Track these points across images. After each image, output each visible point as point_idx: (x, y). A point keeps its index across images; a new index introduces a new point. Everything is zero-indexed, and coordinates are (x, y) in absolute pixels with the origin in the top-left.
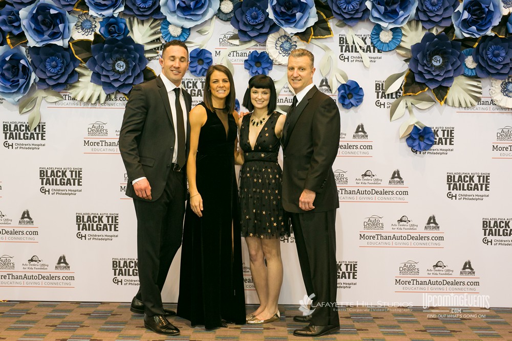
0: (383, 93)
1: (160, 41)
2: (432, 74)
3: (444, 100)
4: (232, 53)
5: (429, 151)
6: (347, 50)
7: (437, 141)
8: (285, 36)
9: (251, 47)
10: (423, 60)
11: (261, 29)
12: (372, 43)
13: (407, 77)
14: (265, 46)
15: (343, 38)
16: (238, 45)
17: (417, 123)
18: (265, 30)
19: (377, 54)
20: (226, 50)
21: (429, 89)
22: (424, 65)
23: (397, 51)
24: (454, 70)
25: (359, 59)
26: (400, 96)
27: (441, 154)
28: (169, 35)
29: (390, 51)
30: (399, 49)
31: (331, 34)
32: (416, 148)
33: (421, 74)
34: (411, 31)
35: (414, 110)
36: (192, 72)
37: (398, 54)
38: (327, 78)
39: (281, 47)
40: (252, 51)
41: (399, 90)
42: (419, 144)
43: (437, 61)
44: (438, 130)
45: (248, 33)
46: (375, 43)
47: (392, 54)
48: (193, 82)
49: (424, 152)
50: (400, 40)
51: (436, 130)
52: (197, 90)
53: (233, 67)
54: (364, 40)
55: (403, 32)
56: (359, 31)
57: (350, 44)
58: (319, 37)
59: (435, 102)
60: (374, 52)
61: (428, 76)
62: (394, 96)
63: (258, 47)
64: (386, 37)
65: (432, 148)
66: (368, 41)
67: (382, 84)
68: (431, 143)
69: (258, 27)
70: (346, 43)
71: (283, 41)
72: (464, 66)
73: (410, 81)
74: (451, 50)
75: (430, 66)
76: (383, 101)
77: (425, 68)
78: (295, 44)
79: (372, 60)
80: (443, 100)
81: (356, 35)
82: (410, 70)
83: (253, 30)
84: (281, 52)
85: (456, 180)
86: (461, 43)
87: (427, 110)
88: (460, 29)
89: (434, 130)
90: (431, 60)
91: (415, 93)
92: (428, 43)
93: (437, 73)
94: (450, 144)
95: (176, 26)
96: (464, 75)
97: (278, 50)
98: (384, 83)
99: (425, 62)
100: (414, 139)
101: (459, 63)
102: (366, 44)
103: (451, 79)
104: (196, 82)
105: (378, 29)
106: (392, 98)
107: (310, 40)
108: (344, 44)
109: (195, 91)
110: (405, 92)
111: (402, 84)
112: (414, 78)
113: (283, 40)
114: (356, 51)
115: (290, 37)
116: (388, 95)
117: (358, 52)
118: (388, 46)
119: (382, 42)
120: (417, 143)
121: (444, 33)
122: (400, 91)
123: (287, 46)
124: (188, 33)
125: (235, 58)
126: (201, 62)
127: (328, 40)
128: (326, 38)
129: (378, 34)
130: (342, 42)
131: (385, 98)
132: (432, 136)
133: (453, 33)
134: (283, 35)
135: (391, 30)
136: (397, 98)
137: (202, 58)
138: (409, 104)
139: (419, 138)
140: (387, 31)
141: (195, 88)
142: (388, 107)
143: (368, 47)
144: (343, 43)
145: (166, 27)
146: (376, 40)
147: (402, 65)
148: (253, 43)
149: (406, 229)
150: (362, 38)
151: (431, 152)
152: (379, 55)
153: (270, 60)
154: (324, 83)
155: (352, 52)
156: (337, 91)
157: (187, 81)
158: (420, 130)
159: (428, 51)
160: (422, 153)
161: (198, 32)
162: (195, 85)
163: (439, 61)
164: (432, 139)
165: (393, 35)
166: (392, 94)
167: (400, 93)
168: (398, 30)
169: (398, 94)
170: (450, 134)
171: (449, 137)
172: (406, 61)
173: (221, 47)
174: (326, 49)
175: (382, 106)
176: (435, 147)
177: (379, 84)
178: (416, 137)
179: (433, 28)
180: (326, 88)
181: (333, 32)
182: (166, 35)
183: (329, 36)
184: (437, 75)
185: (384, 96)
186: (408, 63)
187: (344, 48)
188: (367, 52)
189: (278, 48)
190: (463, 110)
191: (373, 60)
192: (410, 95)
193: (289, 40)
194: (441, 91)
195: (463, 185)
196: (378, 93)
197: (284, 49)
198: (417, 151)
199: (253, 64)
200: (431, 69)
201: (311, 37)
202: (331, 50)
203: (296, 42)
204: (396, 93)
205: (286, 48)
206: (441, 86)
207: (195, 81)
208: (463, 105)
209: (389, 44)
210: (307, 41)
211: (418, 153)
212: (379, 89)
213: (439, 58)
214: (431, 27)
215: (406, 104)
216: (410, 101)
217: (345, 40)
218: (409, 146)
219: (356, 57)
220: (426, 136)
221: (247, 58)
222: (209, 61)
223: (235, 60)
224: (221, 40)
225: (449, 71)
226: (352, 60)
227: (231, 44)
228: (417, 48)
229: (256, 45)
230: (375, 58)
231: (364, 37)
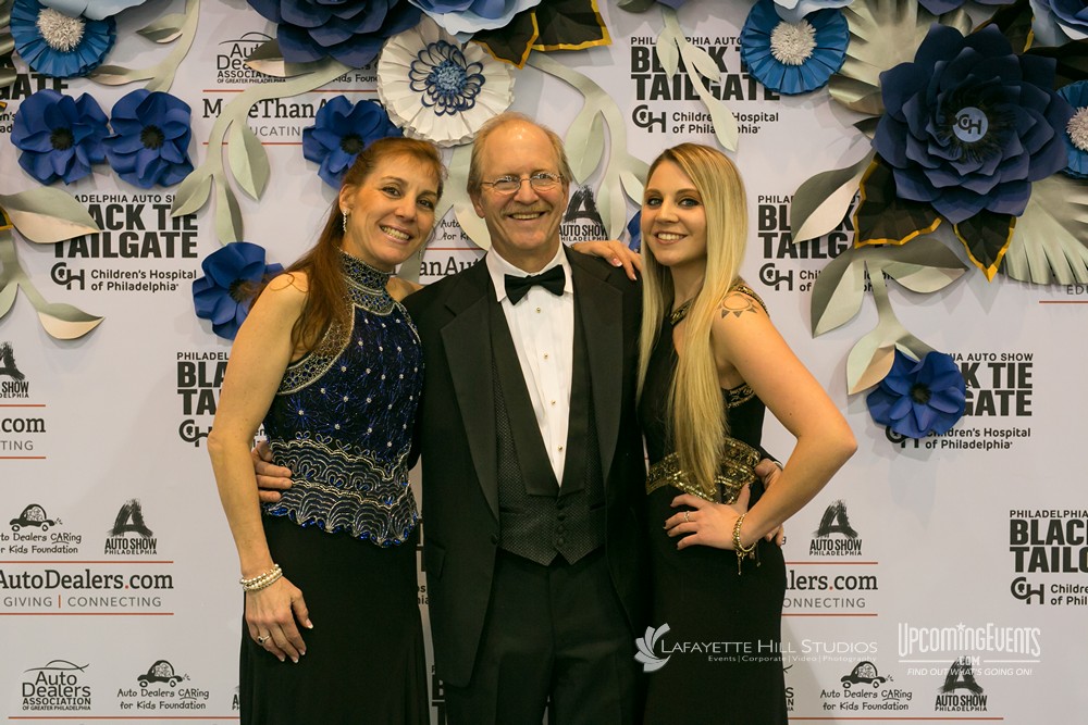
0: (787, 238)
1: (11, 64)
2: (955, 173)
3: (999, 259)
4: (261, 107)
5: (948, 438)
6: (660, 90)
7: (975, 401)
8: (443, 44)
9: (326, 84)
10: (922, 124)
11: (359, 19)
12: (744, 66)
13: (867, 183)
14: (375, 79)
15: (645, 51)
16: (282, 80)
17: (906, 340)
18: (370, 26)
19: (761, 105)
20: (240, 96)
21: (945, 221)
22: (924, 142)
23: (835, 92)
24: (1033, 157)
25: (701, 124)
26: (843, 248)
27: (988, 446)
28: (42, 45)
29: (808, 92)
30: (839, 88)
31: (600, 36)
32: (902, 428)
33: (914, 171)
34: (880, 22)
35: (895, 298)
36: (121, 172)
37: (837, 102)
38: (593, 189)
39: (429, 83)
40: (328, 97)
41: (839, 227)
42: (912, 411)
43: (971, 129)
44: (976, 366)
45: (312, 34)
46: (754, 66)
47: (816, 106)
48: (130, 207)
49: (931, 439)
50: (840, 54)
51: (971, 363)
52: (141, 234)
53: (263, 152)
54: (717, 56)
55: (852, 28)
56: (700, 24)
57: (670, 69)
58: (561, 46)
59: (967, 269)
60: (752, 96)
61: (939, 181)
62: (824, 249)
63: (353, 85)
64: (791, 44)
65: (956, 427)
66: (733, 60)
67: (783, 209)
68: (953, 410)
69: (347, 15)
70: (657, 66)
71: (437, 63)
72: (1065, 145)
73: (878, 198)
74: (1019, 88)
75: (945, 143)
76: (785, 265)
77: (931, 151)
78: (478, 71)
79: (746, 124)
80: (994, 259)
81: (688, 39)
82: (878, 157)
83: (331, 24)
84: (429, 100)
85: (1043, 535)
86: (1053, 61)
87: (939, 295)
88: (1052, 13)
89: (965, 365)
90: (950, 121)
91: (899, 240)
92: (938, 64)
93: (973, 167)
94: (1020, 412)
95: (65, 12)
96: (1067, 175)
97: (420, 95)
98: (789, 206)
99: (929, 128)
100: (895, 398)
101: (1048, 132)
102: (723, 69)
103: (1020, 189)
104: (140, 208)
105: (764, 17)
106: (816, 255)
107: (525, 56)
108: (650, 72)
109: (135, 237)
110: (862, 236)
111: (851, 208)
112: (890, 186)
113: (438, 60)
114: (691, 96)
115: (460, 48)
116: (804, 244)
117: (698, 98)
118: (801, 76)
119: (779, 63)
120: (903, 409)
121: (994, 26)
122: (844, 231)
123: (449, 79)
124: (107, 39)
125: (273, 122)
126: (153, 137)
127: (593, 57)
128: (585, 51)
129: (766, 36)
130: (641, 64)
131: (794, 256)
132: (956, 385)
133: (1027, 27)
134: (436, 38)
135: (811, 18)
136: (833, 254)
137: (157, 122)
138: (877, 277)
139: (911, 395)
140: (794, 22)
141: (135, 230)
142: (802, 288)
143: (733, 79)
144: (646, 68)
145: (28, 17)
146: (759, 55)
147: (849, 141)
148: (335, 72)
149: (871, 707)
150: (712, 50)
151: (953, 439)
152: (769, 107)
153: (391, 130)
154: (582, 208)
155: (677, 97)
156: (628, 235)
157: (108, 203)
158: (913, 364)
159: (939, 91)
160: (922, 445)
161: (141, 33)
162: (134, 216)
163: (979, 126)
164: (958, 394)
165: (816, 39)
166: (816, 242)
167: (844, 238)
168: (834, 20)
169: (838, 241)
170: (1017, 376)
171: (1016, 388)
172: (863, 126)
173: (225, 86)
174: (587, 87)
175: (784, 284)
176: (967, 422)
177: (772, 209)
178: (900, 388)
179: (954, 13)
180: (589, 222)
181: (610, 29)
182: (30, 46)
183: (595, 43)
184: (973, 176)
185: (788, 248)
186: (872, 137)
187: (649, 84)
188: (727, 97)
189: (421, 86)
190: (1061, 295)
191: (748, 125)
192: (877, 246)
193: (458, 60)
194: (985, 230)
195: (1067, 552)
196: (768, 239)
197: (440, 89)
198: (904, 437)
199: (332, 142)
200: (951, 154)
201: (530, 46)
202: (602, 92)
203: (480, 65)
204: (832, 237)
205: (447, 87)
206: (984, 212)
207: (135, 205)
208: (1064, 277)
209: (804, 70)
210: (517, 61)
211: (910, 443)
212: (773, 226)
213: (975, 114)
214: (948, 8)
215: (867, 276)
216: (878, 265)
217: (650, 59)
218: (878, 421)
219: (692, 117)
220: (935, 387)
221: (310, 122)
222: (179, 133)
223: (273, 131)
224: (224, 63)
225: (1014, 160)
226: (679, 124)
227: (259, 74)
228: (899, 80)
229: (344, 78)
230: (756, 118)
231: (718, 47)
